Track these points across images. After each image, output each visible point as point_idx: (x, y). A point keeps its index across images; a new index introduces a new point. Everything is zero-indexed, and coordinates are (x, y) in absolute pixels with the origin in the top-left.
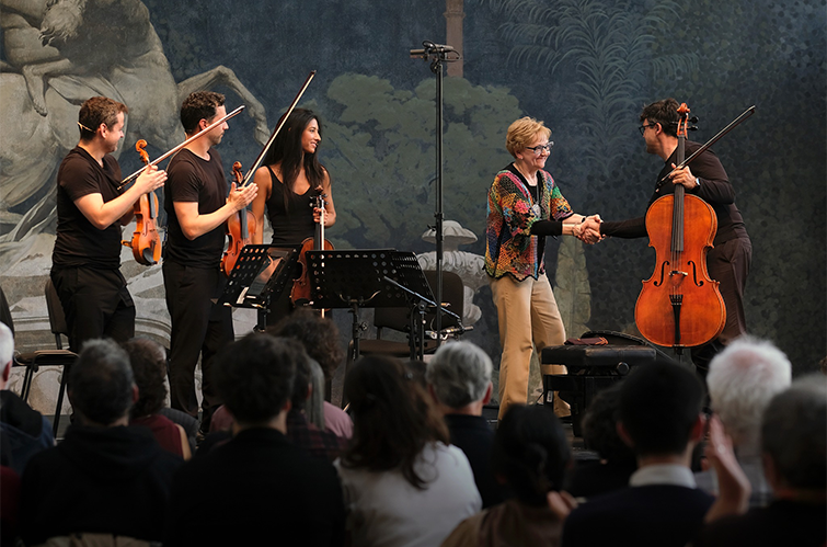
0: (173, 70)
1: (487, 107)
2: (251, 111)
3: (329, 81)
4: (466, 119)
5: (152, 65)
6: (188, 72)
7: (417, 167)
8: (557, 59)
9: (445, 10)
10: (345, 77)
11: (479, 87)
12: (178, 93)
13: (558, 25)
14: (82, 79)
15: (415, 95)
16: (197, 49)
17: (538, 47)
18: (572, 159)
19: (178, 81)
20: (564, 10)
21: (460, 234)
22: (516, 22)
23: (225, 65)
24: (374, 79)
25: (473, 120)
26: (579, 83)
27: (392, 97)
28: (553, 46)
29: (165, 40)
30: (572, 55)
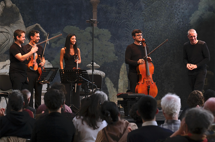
0: (25, 24)
1: (103, 34)
2: (44, 35)
3: (64, 27)
4: (97, 37)
5: (20, 23)
6: (29, 25)
7: (85, 49)
8: (120, 23)
9: (93, 10)
10: (68, 26)
11: (101, 29)
12: (26, 30)
13: (120, 14)
14: (3, 26)
15: (85, 31)
16: (31, 19)
17: (116, 20)
18: (124, 47)
19: (26, 27)
20: (122, 10)
21: (96, 66)
22: (110, 13)
23: (38, 23)
24: (75, 27)
25: (99, 37)
26: (126, 28)
27: (79, 32)
28: (119, 19)
29: (23, 17)
30: (124, 22)
